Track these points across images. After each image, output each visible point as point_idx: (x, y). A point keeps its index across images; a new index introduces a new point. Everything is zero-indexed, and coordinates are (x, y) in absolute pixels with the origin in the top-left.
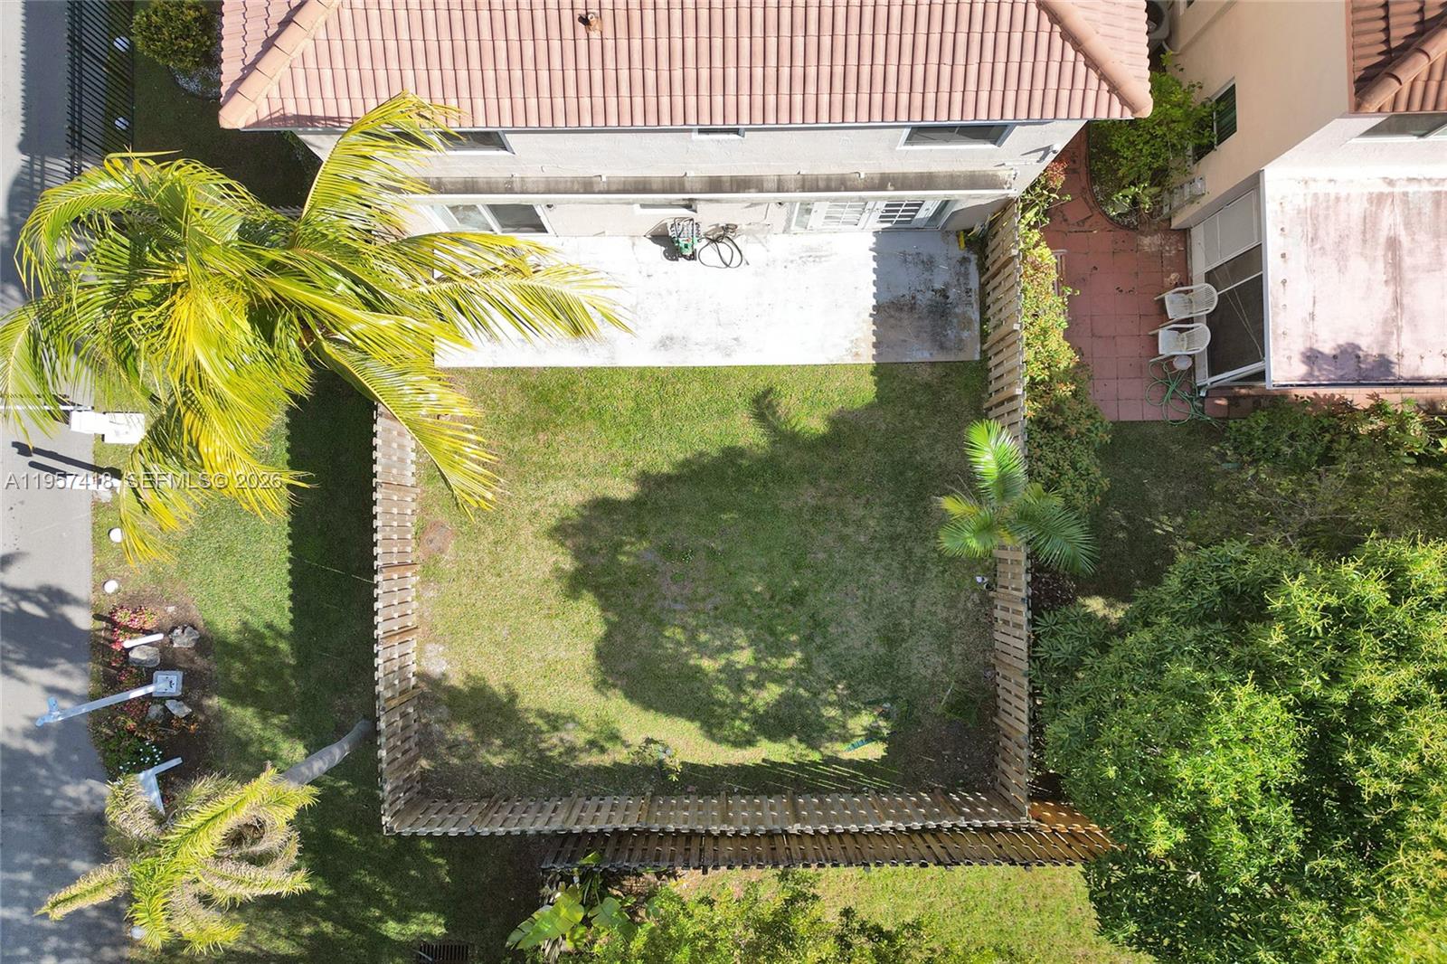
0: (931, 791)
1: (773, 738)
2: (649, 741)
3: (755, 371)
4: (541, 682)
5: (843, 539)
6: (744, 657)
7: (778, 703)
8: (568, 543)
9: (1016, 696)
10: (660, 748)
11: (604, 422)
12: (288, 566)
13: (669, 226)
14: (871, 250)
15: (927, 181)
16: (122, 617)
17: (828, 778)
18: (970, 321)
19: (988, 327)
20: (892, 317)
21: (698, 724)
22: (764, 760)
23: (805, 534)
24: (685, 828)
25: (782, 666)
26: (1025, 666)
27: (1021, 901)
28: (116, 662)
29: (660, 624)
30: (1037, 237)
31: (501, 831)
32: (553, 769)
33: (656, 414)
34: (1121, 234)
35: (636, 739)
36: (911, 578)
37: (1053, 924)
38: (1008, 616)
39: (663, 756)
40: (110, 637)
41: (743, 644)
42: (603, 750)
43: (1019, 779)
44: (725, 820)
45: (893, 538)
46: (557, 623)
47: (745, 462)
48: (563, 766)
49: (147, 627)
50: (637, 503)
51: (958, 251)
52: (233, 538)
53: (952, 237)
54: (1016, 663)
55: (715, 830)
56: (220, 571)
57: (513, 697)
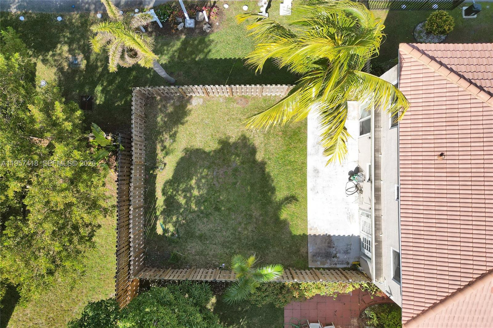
0: (144, 248)
1: (165, 201)
2: (165, 164)
3: (305, 198)
4: (188, 132)
5: (240, 223)
6: (196, 193)
7: (178, 203)
8: (239, 141)
9: (179, 275)
10: (162, 167)
11: (286, 152)
12: (233, 58)
13: (362, 173)
14: (352, 234)
15: (378, 255)
16: (215, 10)
17: (150, 217)
18: (324, 264)
19: (321, 270)
20: (326, 240)
21: (171, 178)
22: (157, 198)
23: (242, 212)
24: (132, 176)
25: (192, 204)
26: (190, 279)
27: (103, 274)
28: (198, 8)
29: (209, 168)
30: (357, 287)
31: (133, 122)
32: (155, 136)
33: (289, 167)
34: (359, 313)
35: (166, 160)
36: (225, 244)
37: (94, 283)
38: (209, 274)
39: (160, 168)
40: (207, 6)
41: (200, 193)
42: (162, 150)
43: (148, 275)
44: (135, 188)
45: (240, 239)
46: (210, 137)
47: (270, 194)
48: (157, 139)
49: (211, 17)
50: (255, 161)
51: (352, 261)
52: (243, 41)
53: (357, 260)
54: (191, 276)
55: (132, 184)
56: (231, 38)
57: (183, 124)
